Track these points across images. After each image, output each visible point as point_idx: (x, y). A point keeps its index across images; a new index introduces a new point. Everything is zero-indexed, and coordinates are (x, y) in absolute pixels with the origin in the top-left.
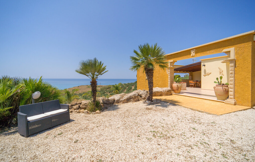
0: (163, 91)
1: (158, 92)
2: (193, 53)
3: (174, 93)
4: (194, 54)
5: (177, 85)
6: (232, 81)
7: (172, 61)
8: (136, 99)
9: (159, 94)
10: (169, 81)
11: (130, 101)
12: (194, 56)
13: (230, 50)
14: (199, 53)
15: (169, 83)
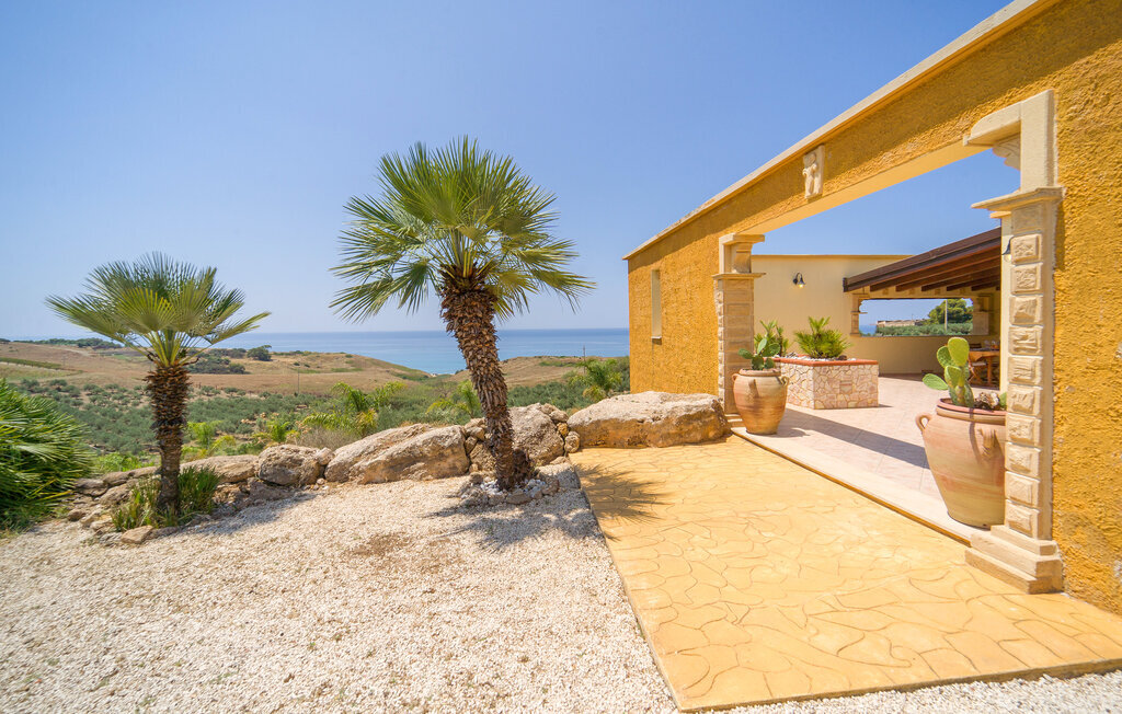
0: (648, 418)
1: (617, 424)
2: (812, 180)
3: (742, 431)
4: (817, 180)
5: (753, 385)
6: (1029, 384)
7: (726, 237)
8: (445, 465)
9: (625, 435)
10: (721, 354)
11: (407, 475)
12: (819, 196)
13: (1016, 119)
14: (843, 176)
15: (721, 367)
